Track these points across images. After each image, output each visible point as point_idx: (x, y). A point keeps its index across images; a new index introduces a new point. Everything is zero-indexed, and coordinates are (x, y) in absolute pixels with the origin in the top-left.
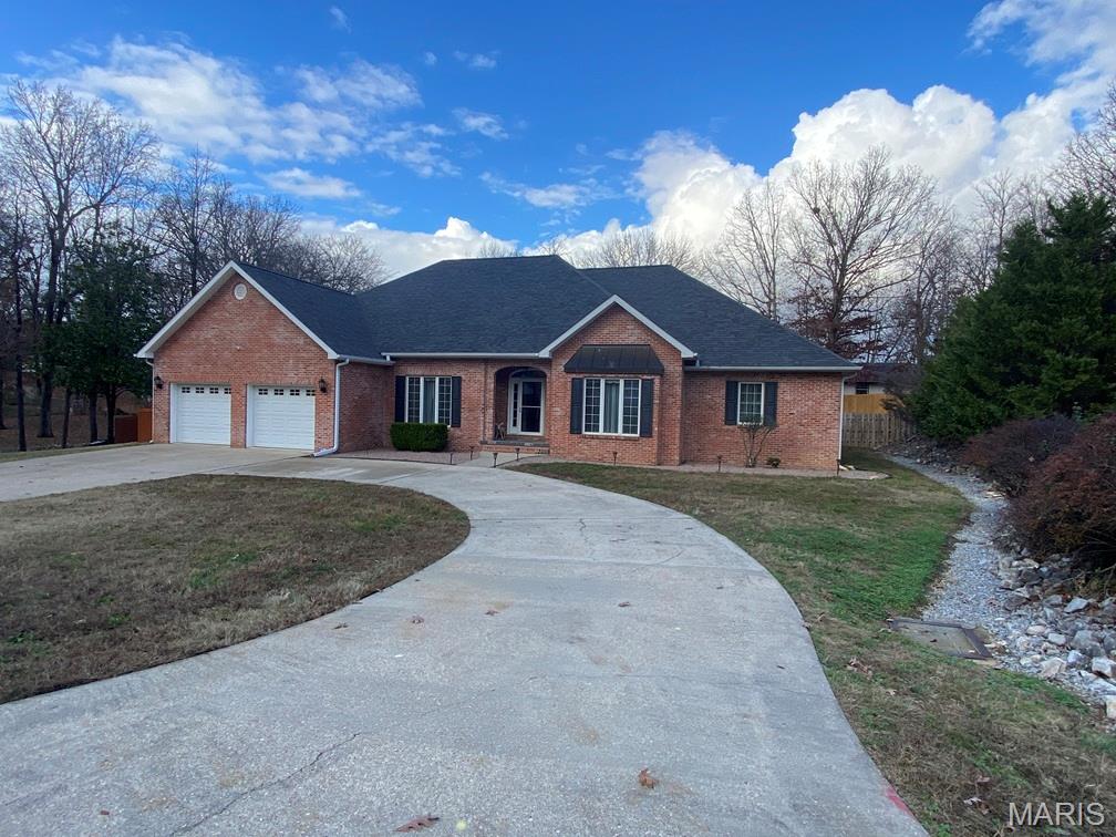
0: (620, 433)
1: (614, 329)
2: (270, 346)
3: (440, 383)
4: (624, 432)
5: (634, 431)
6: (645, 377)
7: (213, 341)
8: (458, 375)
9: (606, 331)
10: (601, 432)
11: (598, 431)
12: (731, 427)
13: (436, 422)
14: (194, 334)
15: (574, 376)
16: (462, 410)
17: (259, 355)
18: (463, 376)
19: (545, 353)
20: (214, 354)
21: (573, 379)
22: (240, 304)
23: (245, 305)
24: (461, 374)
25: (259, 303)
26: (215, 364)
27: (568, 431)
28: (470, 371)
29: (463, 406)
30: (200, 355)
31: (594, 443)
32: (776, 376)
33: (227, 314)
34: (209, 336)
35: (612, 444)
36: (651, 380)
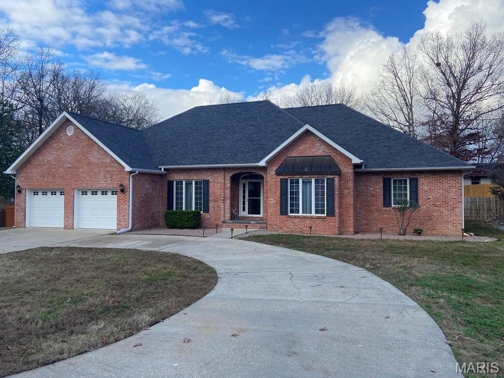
0: (313, 214)
1: (307, 146)
2: (89, 164)
3: (196, 184)
4: (316, 213)
5: (323, 212)
6: (329, 177)
7: (53, 162)
8: (207, 179)
9: (302, 148)
10: (301, 214)
11: (299, 213)
12: (387, 208)
13: (194, 209)
14: (41, 158)
15: (282, 177)
16: (210, 201)
17: (82, 170)
18: (210, 180)
19: (262, 163)
20: (54, 170)
21: (281, 179)
22: (70, 138)
23: (73, 139)
24: (209, 178)
25: (82, 138)
26: (54, 176)
27: (279, 213)
28: (215, 176)
29: (210, 199)
30: (45, 171)
31: (296, 221)
32: (418, 174)
33: (62, 145)
34: (50, 159)
35: (308, 222)
36: (333, 179)
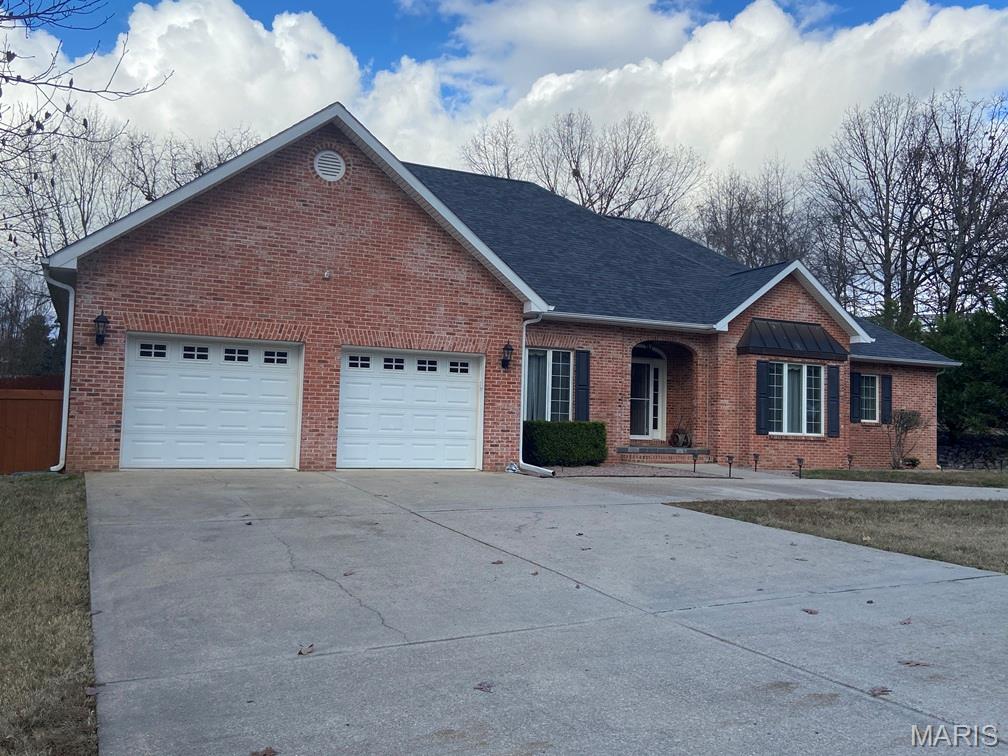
0: (804, 433)
2: (400, 278)
3: (555, 359)
4: (809, 431)
5: (817, 430)
6: (831, 364)
7: (263, 254)
8: (585, 348)
10: (785, 432)
11: (781, 431)
12: (856, 425)
13: (548, 419)
14: (207, 233)
15: (759, 358)
16: (591, 402)
17: (372, 292)
18: (592, 351)
19: (722, 326)
20: (263, 281)
21: (758, 362)
22: (332, 190)
23: (342, 194)
24: (590, 348)
25: (374, 195)
26: (263, 301)
27: (753, 431)
28: (603, 343)
29: (592, 396)
30: (225, 277)
31: (782, 445)
32: (890, 369)
33: (299, 205)
34: (250, 242)
35: (800, 446)
36: (837, 367)
